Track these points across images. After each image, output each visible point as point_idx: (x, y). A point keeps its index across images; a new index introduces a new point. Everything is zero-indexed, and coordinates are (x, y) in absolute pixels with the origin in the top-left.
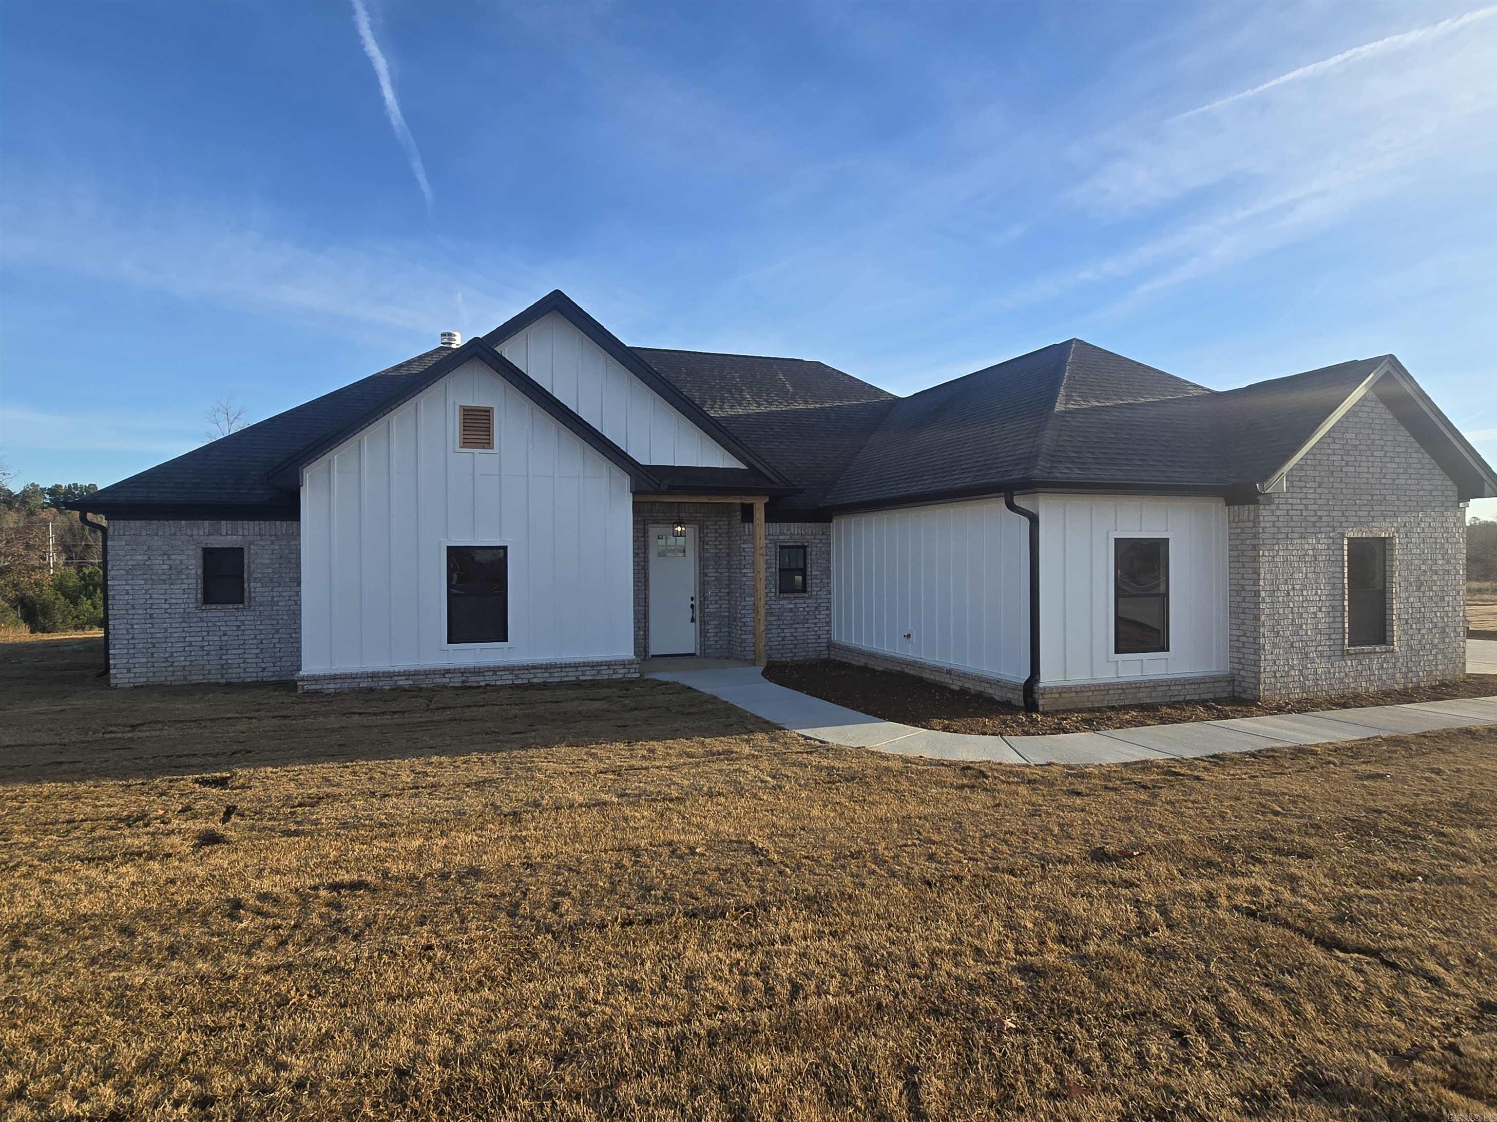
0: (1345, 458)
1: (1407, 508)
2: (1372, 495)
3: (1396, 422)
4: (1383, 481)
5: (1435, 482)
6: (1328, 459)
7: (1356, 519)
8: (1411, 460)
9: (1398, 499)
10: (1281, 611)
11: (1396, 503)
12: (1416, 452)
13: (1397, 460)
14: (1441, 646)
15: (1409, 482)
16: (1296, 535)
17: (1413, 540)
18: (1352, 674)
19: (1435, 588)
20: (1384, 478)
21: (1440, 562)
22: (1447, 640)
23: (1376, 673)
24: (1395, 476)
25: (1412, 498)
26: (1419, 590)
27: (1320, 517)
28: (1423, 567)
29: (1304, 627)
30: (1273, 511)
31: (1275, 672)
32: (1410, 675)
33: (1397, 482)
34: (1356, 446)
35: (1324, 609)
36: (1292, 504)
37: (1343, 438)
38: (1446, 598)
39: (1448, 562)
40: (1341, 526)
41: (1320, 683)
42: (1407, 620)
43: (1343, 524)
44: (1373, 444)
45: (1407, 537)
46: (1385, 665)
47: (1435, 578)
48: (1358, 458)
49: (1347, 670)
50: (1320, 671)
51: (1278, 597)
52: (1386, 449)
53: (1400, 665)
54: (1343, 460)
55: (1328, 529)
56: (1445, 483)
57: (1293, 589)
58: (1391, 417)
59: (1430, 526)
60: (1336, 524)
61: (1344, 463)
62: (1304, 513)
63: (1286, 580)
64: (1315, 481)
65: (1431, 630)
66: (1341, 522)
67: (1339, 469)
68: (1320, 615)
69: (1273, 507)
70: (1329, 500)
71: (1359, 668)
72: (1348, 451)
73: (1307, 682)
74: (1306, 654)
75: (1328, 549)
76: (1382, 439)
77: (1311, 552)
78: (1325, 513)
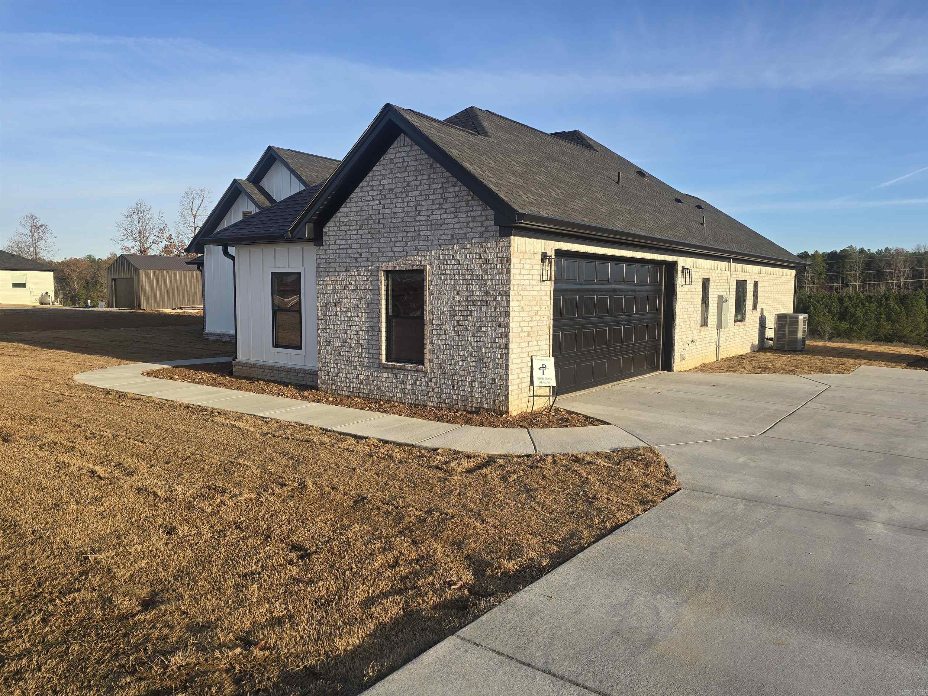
0: (382, 201)
1: (441, 242)
2: (407, 232)
3: (431, 161)
4: (418, 218)
5: (473, 214)
6: (368, 205)
7: (392, 254)
8: (447, 195)
9: (432, 234)
10: (332, 327)
11: (431, 238)
12: (453, 186)
13: (431, 197)
14: (478, 375)
15: (445, 216)
16: (343, 269)
17: (448, 272)
18: (389, 384)
19: (470, 318)
20: (419, 215)
21: (477, 293)
22: (484, 370)
23: (410, 387)
24: (429, 213)
25: (447, 232)
26: (452, 319)
27: (361, 254)
28: (457, 298)
29: (349, 340)
30: (325, 250)
31: (328, 372)
32: (444, 396)
33: (431, 218)
34: (392, 190)
35: (364, 328)
36: (339, 245)
37: (380, 185)
38: (484, 329)
39: (487, 293)
40: (378, 261)
41: (362, 387)
42: (440, 346)
43: (380, 259)
44: (408, 185)
45: (440, 268)
46: (417, 383)
47: (471, 308)
48: (394, 201)
49: (384, 380)
50: (361, 377)
51: (329, 316)
52: (421, 188)
53: (433, 384)
54: (380, 204)
55: (368, 263)
56: (485, 212)
57: (340, 311)
58: (426, 156)
59: (466, 258)
60: (375, 259)
61: (381, 206)
62: (349, 251)
63: (335, 304)
64: (357, 225)
65: (467, 357)
66: (378, 258)
67: (377, 212)
68: (360, 333)
69: (326, 247)
70: (368, 239)
71: (395, 381)
72: (385, 195)
73: (351, 384)
74: (350, 362)
75: (368, 280)
76: (417, 180)
77: (353, 283)
78: (365, 250)
